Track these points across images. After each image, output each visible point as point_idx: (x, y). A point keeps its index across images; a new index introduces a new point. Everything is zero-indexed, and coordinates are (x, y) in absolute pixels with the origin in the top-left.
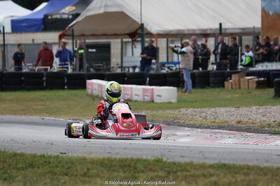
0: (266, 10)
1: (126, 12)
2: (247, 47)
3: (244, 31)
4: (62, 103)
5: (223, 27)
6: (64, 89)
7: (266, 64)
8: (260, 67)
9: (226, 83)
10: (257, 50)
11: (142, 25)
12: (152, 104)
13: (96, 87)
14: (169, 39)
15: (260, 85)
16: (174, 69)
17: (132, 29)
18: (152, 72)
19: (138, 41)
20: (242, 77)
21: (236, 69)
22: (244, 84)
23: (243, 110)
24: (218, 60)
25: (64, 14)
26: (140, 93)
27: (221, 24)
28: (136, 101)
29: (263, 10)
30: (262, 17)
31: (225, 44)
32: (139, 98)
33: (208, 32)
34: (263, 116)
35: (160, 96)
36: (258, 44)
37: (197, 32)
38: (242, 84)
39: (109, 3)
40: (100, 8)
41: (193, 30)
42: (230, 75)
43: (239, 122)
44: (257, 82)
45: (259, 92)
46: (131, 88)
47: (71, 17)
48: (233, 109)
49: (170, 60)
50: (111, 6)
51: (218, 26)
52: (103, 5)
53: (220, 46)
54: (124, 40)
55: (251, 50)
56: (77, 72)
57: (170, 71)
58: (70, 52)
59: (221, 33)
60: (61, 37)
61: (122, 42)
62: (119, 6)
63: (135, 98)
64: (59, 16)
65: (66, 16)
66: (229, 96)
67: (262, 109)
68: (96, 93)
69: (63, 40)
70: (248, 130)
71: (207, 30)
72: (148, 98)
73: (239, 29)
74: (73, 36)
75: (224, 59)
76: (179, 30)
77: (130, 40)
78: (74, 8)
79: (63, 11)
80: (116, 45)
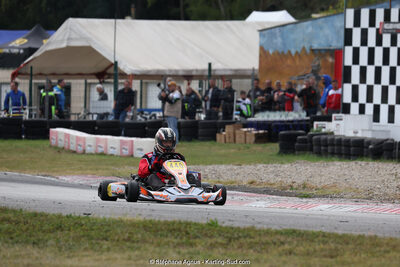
0: (266, 48)
1: (94, 47)
2: (243, 93)
3: (238, 73)
4: (21, 155)
5: (213, 67)
6: (21, 138)
7: (267, 113)
8: (261, 117)
9: (218, 135)
10: (256, 97)
11: (116, 63)
12: (131, 159)
13: (61, 137)
14: (144, 81)
15: (259, 139)
16: (148, 117)
17: (100, 68)
18: (127, 120)
19: (108, 83)
20: (238, 129)
21: (231, 118)
22: (240, 137)
23: (248, 169)
24: (208, 108)
25: (13, 47)
26: (117, 146)
27: (210, 65)
28: (112, 155)
29: (262, 48)
30: (260, 56)
31: (217, 88)
32: (116, 152)
33: (194, 73)
34: (277, 176)
35: (141, 150)
36: (257, 89)
37: (181, 73)
38: (237, 137)
39: (74, 36)
40: (62, 41)
41: (176, 71)
42: (223, 126)
43: (252, 183)
44: (256, 135)
45: (259, 147)
46: (106, 139)
47: (22, 51)
48: (235, 167)
49: (143, 107)
50: (76, 39)
51: (206, 67)
52: (66, 38)
53: (211, 91)
54: (89, 81)
55: (249, 96)
56: (38, 119)
57: (143, 120)
58: (23, 95)
59: (210, 76)
60: (14, 76)
61: (86, 83)
62: (87, 39)
63: (111, 151)
64: (7, 51)
65: (15, 51)
66: (223, 151)
67: (271, 168)
68: (61, 144)
69: (17, 80)
70: (267, 192)
71: (192, 71)
72: (126, 152)
73: (231, 70)
74: (31, 76)
75: (215, 106)
76: (158, 71)
77: (97, 81)
78: (26, 41)
79: (13, 44)
80: (77, 87)
